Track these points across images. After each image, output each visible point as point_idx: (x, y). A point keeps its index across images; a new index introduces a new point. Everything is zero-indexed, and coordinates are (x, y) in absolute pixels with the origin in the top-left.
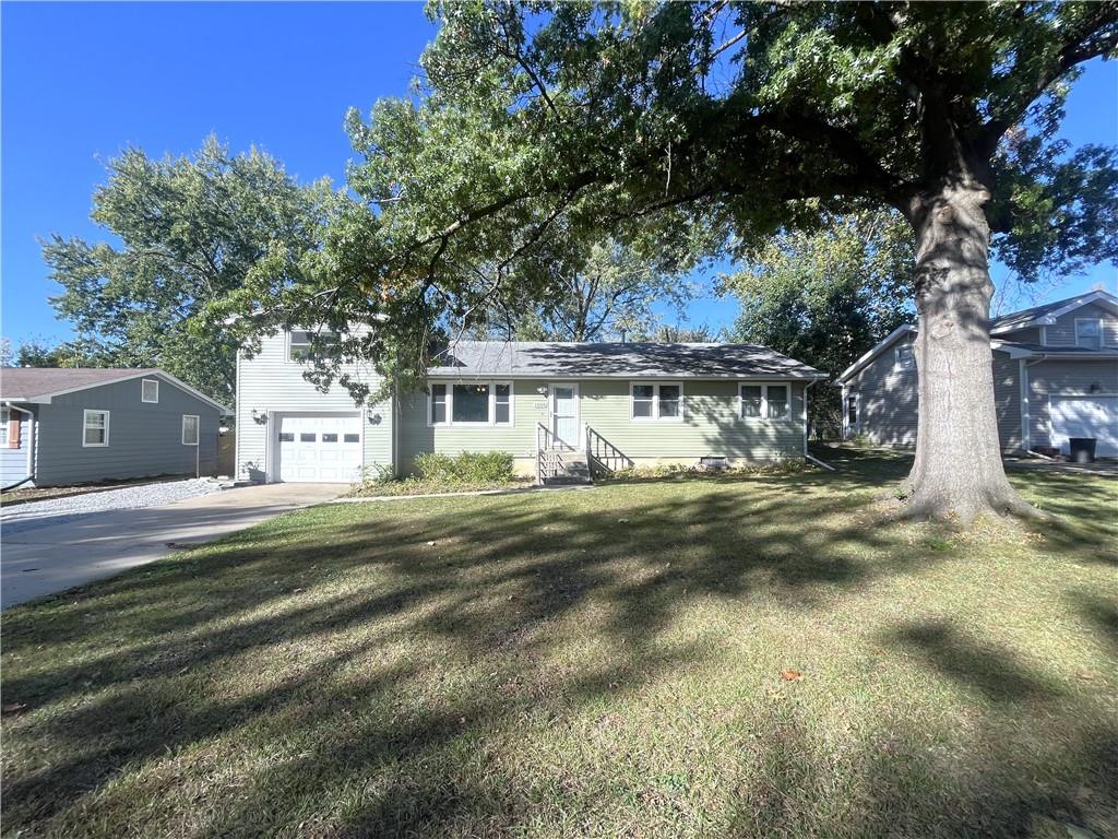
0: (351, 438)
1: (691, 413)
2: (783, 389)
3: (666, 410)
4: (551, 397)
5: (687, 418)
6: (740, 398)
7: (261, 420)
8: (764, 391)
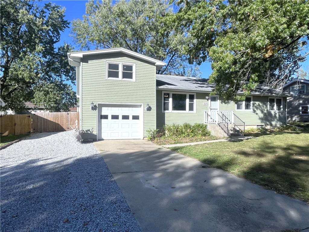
0: (136, 118)
1: (255, 109)
2: (280, 100)
3: (247, 107)
4: (210, 100)
5: (254, 111)
6: (269, 103)
7: (94, 108)
8: (275, 100)
